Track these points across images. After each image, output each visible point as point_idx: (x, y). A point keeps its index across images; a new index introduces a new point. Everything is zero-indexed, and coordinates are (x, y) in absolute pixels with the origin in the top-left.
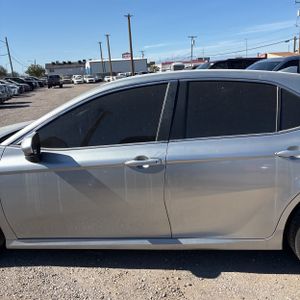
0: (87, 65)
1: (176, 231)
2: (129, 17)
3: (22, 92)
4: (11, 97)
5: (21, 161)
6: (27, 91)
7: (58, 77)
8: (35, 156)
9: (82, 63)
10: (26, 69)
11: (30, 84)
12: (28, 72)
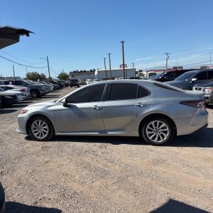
0: (96, 73)
1: (107, 128)
2: (123, 42)
3: (56, 89)
4: (49, 92)
5: (61, 107)
6: (58, 89)
7: (77, 80)
8: (65, 105)
9: (93, 71)
10: (58, 76)
11: (60, 85)
12: (59, 77)
